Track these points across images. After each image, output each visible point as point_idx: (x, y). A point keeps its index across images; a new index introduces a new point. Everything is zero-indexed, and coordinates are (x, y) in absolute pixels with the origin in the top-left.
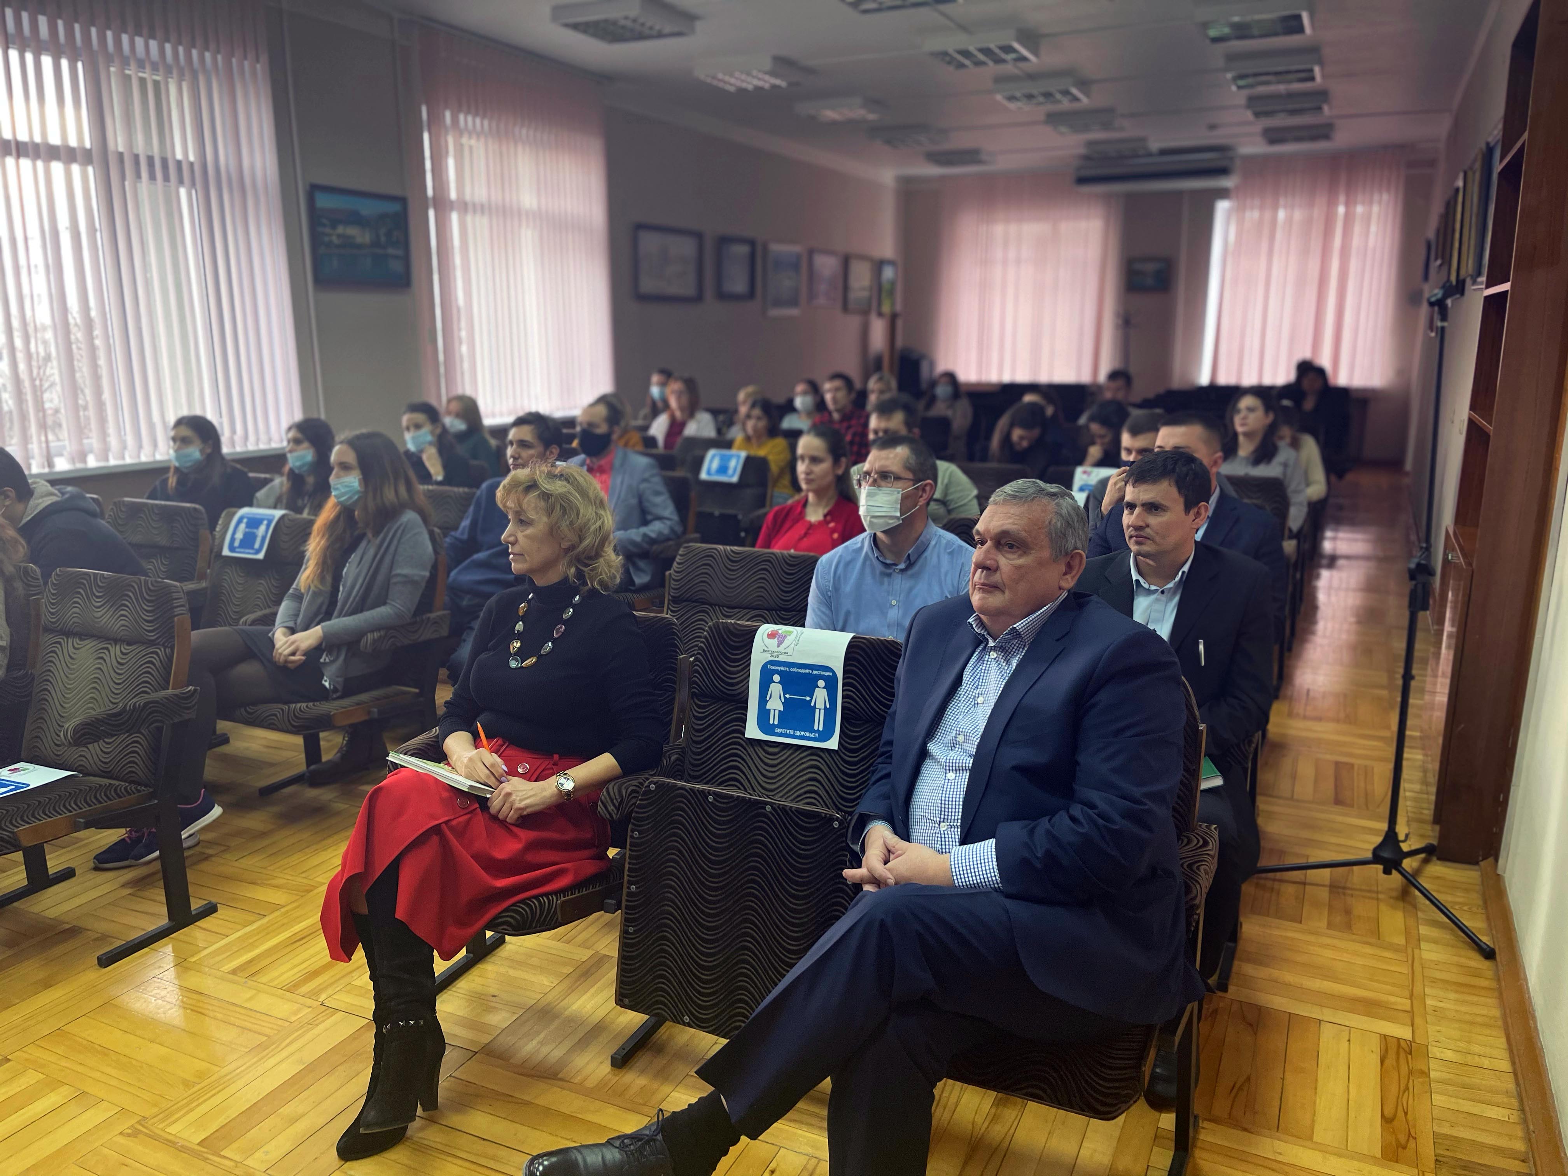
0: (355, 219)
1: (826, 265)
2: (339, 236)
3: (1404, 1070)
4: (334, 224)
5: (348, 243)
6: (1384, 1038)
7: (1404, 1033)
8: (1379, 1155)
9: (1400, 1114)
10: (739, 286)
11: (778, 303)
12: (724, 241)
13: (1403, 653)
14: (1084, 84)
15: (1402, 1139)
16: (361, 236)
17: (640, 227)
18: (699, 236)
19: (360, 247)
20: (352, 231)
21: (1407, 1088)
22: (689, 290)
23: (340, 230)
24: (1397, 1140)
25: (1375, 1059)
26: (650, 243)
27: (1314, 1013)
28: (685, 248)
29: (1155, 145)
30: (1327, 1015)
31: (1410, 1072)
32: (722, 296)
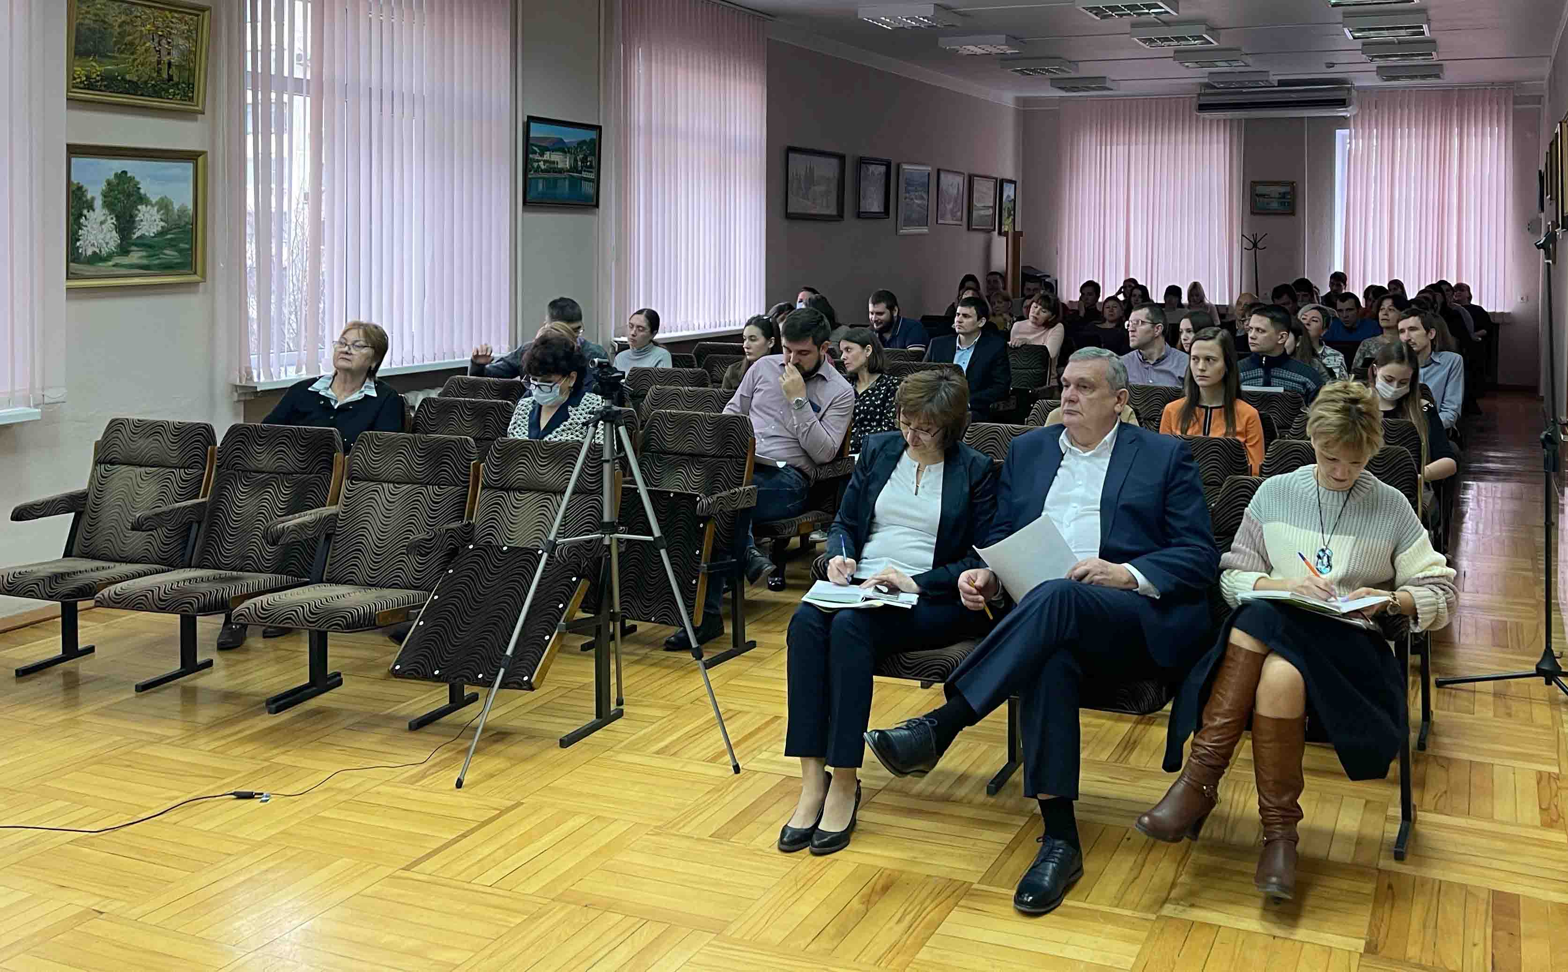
0: (560, 147)
1: (952, 184)
2: (545, 162)
3: (1554, 787)
4: (543, 150)
5: (552, 168)
6: (1540, 772)
7: (1555, 770)
8: (1539, 825)
9: (1553, 807)
10: (873, 203)
11: (909, 222)
12: (863, 162)
13: (1544, 545)
14: (1213, 30)
15: (1554, 818)
16: (562, 161)
17: (791, 149)
18: (842, 158)
19: (561, 171)
20: (556, 157)
21: (1556, 795)
22: (833, 211)
23: (547, 156)
24: (1551, 819)
25: (1534, 783)
26: (798, 163)
27: (1489, 760)
28: (827, 169)
29: (1274, 79)
30: (1497, 761)
31: (1559, 788)
32: (860, 215)
